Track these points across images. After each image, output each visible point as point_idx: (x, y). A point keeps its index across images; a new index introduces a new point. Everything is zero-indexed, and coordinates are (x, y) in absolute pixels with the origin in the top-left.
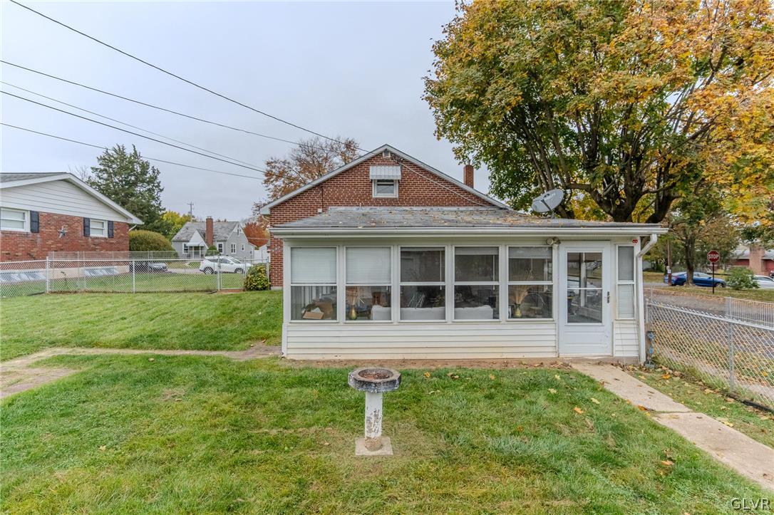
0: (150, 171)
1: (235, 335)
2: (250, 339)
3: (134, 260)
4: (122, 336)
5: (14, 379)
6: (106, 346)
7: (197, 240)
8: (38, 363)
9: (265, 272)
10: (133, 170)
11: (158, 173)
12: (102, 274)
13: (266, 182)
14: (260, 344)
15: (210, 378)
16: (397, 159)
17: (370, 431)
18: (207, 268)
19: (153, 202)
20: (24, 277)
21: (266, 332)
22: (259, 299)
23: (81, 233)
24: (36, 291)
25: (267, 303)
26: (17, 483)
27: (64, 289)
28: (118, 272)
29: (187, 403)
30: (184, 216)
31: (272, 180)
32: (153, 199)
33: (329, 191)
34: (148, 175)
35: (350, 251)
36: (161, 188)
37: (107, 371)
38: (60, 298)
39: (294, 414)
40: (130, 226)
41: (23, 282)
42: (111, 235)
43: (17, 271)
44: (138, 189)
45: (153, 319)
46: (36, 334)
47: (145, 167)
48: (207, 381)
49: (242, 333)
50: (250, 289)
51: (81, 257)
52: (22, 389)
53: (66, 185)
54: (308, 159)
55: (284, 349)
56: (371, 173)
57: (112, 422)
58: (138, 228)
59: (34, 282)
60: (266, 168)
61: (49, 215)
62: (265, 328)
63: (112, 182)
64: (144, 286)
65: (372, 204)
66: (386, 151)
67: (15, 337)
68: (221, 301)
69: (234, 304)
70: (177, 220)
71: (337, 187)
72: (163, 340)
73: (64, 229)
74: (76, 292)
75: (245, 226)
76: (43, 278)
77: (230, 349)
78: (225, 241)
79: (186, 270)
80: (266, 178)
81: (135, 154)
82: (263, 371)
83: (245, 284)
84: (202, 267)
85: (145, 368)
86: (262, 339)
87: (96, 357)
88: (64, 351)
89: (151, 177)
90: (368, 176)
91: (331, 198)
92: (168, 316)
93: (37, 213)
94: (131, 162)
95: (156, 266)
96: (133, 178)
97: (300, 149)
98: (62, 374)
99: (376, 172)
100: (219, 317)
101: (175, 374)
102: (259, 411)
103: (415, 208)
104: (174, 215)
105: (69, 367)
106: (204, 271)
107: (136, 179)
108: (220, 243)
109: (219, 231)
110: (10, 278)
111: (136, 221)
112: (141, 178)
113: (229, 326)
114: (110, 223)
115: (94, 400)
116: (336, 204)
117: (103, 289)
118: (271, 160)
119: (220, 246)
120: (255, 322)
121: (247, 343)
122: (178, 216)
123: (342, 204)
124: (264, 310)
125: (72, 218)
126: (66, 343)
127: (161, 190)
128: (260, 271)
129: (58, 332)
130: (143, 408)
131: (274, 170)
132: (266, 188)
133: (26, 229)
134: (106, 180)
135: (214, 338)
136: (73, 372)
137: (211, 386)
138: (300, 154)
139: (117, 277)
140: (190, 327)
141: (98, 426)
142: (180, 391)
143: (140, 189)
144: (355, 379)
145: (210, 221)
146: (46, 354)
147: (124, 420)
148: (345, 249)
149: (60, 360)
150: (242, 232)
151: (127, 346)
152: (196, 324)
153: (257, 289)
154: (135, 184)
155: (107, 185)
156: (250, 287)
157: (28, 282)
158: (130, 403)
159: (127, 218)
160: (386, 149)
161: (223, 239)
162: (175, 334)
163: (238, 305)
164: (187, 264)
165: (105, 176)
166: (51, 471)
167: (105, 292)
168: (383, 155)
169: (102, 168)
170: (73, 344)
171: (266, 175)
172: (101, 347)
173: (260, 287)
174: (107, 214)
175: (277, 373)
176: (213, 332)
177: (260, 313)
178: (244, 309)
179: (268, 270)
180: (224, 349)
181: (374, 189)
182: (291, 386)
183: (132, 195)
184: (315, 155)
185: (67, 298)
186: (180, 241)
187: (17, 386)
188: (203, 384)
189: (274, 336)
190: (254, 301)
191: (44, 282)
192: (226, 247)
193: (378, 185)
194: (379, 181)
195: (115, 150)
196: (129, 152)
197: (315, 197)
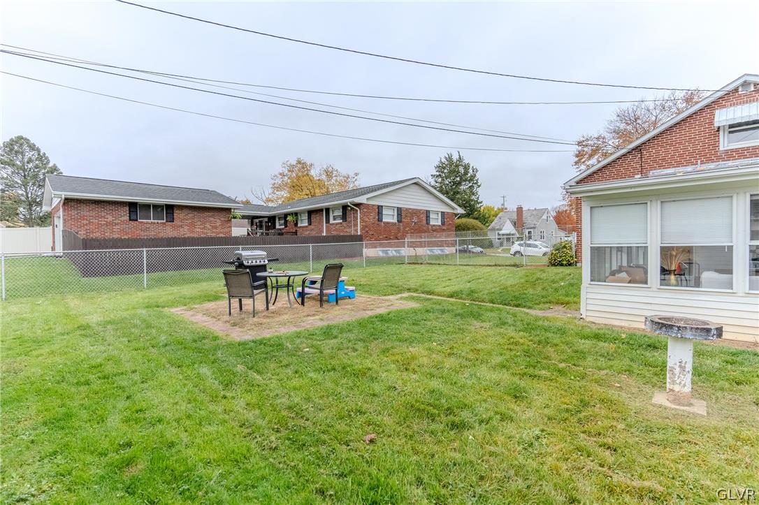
0: (471, 171)
1: (535, 297)
2: (550, 302)
3: (458, 239)
4: (448, 290)
5: (390, 304)
6: (439, 295)
7: (508, 228)
8: (401, 298)
9: (571, 248)
10: (458, 172)
11: (477, 171)
12: (437, 253)
13: (576, 163)
14: (561, 307)
15: (510, 321)
17: (674, 382)
18: (516, 253)
19: (473, 197)
20: (394, 253)
21: (567, 299)
22: (562, 272)
23: (425, 222)
24: (400, 261)
25: (571, 276)
26: (392, 348)
27: (415, 261)
28: (448, 253)
29: (490, 332)
30: (498, 209)
31: (583, 160)
32: (473, 194)
33: (650, 152)
34: (469, 175)
35: (667, 206)
36: (479, 184)
37: (438, 307)
38: (413, 266)
39: (585, 358)
40: (456, 215)
41: (394, 256)
42: (443, 223)
43: (391, 249)
44: (462, 187)
45: (470, 282)
46: (400, 283)
47: (466, 167)
48: (508, 323)
49: (543, 297)
50: (554, 265)
51: (425, 237)
52: (394, 308)
54: (629, 128)
55: (583, 311)
56: (716, 119)
57: (440, 332)
58: (461, 216)
59: (399, 257)
60: (576, 148)
61: (407, 209)
62: (567, 296)
63: (444, 184)
64: (465, 261)
65: (719, 158)
67: (390, 284)
68: (526, 273)
69: (538, 275)
70: (493, 213)
71: (662, 147)
72: (476, 295)
73: (415, 220)
74: (421, 264)
75: (555, 214)
76: (404, 254)
77: (530, 308)
78: (534, 228)
79: (500, 254)
80: (577, 159)
81: (460, 159)
82: (559, 324)
83: (549, 259)
84: (512, 251)
85: (462, 309)
86: (562, 304)
87: (432, 299)
88: (415, 294)
89: (471, 176)
90: (711, 123)
91: (655, 161)
92: (482, 280)
93: (400, 208)
94: (457, 166)
95: (474, 250)
96: (458, 179)
97: (618, 118)
98: (414, 305)
99: (727, 115)
100: (522, 284)
101: (483, 315)
102: (551, 350)
104: (490, 209)
105: (418, 302)
106: (514, 255)
107: (461, 179)
108: (530, 230)
109: (528, 220)
110: (387, 253)
111: (460, 211)
112: (464, 178)
113: (531, 291)
114: (443, 213)
115: (430, 320)
116: (661, 167)
117: (438, 262)
118: (582, 139)
119: (529, 233)
120: (556, 290)
121: (547, 305)
122: (493, 209)
123: (670, 166)
124: (567, 282)
125: (419, 211)
126: (416, 291)
127: (479, 186)
128: (565, 247)
129: (412, 284)
130: (459, 329)
131: (586, 149)
132: (577, 170)
133: (395, 220)
134: (440, 183)
135: (516, 298)
136: (418, 305)
137: (510, 326)
138: (618, 124)
139: (447, 255)
140: (498, 289)
141: (433, 332)
142: (487, 325)
143: (463, 187)
144: (652, 321)
145: (520, 210)
146: (406, 295)
147: (448, 333)
148: (659, 202)
149: (413, 298)
150: (552, 218)
151: (451, 296)
152: (502, 287)
153: (562, 265)
154: (460, 183)
155: (441, 187)
156: (555, 263)
157: (396, 257)
158: (452, 325)
159: (453, 208)
160: (745, 82)
161: (532, 226)
162: (486, 292)
163: (542, 277)
164: (499, 250)
165: (440, 180)
166: (408, 347)
167: (439, 264)
168: (740, 89)
169: (438, 174)
170: (419, 292)
171: (577, 156)
172: (435, 295)
173: (565, 263)
174: (442, 207)
175: (572, 327)
176: (516, 294)
177: (562, 284)
178: (547, 279)
179: (573, 246)
180: (525, 307)
181: (723, 138)
182: (587, 338)
183: (458, 193)
184: (639, 121)
185: (417, 266)
186: (493, 229)
187: (391, 307)
188: (504, 324)
189: (575, 303)
190: (557, 274)
191: (405, 257)
192: (535, 233)
193: (730, 132)
194: (731, 126)
195: (446, 158)
196: (455, 157)
197: (634, 162)
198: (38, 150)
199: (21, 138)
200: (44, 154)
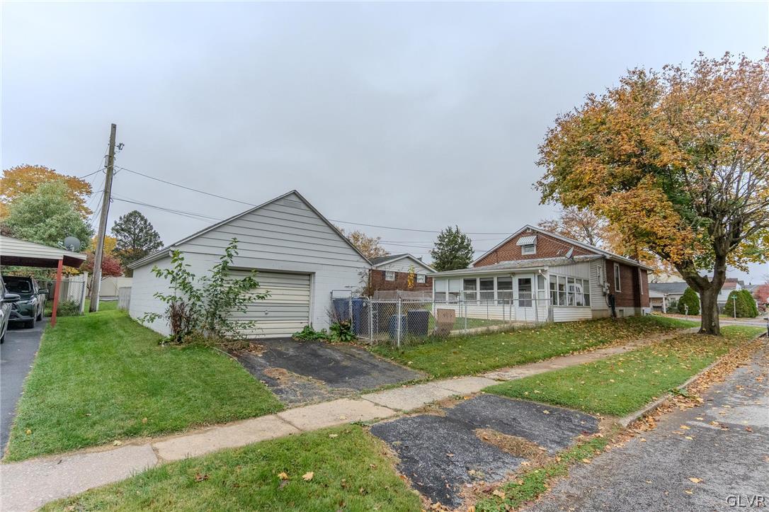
0: (466, 241)
10: (456, 241)
11: (471, 241)
16: (534, 232)
23: (413, 281)
32: (469, 258)
33: (500, 253)
42: (426, 282)
44: (460, 253)
53: (407, 260)
56: (520, 242)
61: (402, 273)
63: (445, 251)
65: (522, 258)
66: (529, 229)
71: (504, 251)
81: (457, 232)
89: (467, 245)
90: (518, 244)
91: (502, 257)
93: (397, 272)
94: (455, 237)
96: (457, 247)
99: (523, 241)
103: (546, 259)
107: (459, 247)
112: (461, 246)
116: (504, 260)
123: (507, 260)
127: (473, 252)
133: (393, 280)
134: (442, 250)
165: (441, 247)
168: (526, 231)
174: (426, 271)
181: (523, 250)
193: (524, 248)
194: (524, 246)
195: (447, 230)
196: (454, 231)
197: (494, 257)
198: (146, 221)
199: (136, 212)
200: (150, 224)
